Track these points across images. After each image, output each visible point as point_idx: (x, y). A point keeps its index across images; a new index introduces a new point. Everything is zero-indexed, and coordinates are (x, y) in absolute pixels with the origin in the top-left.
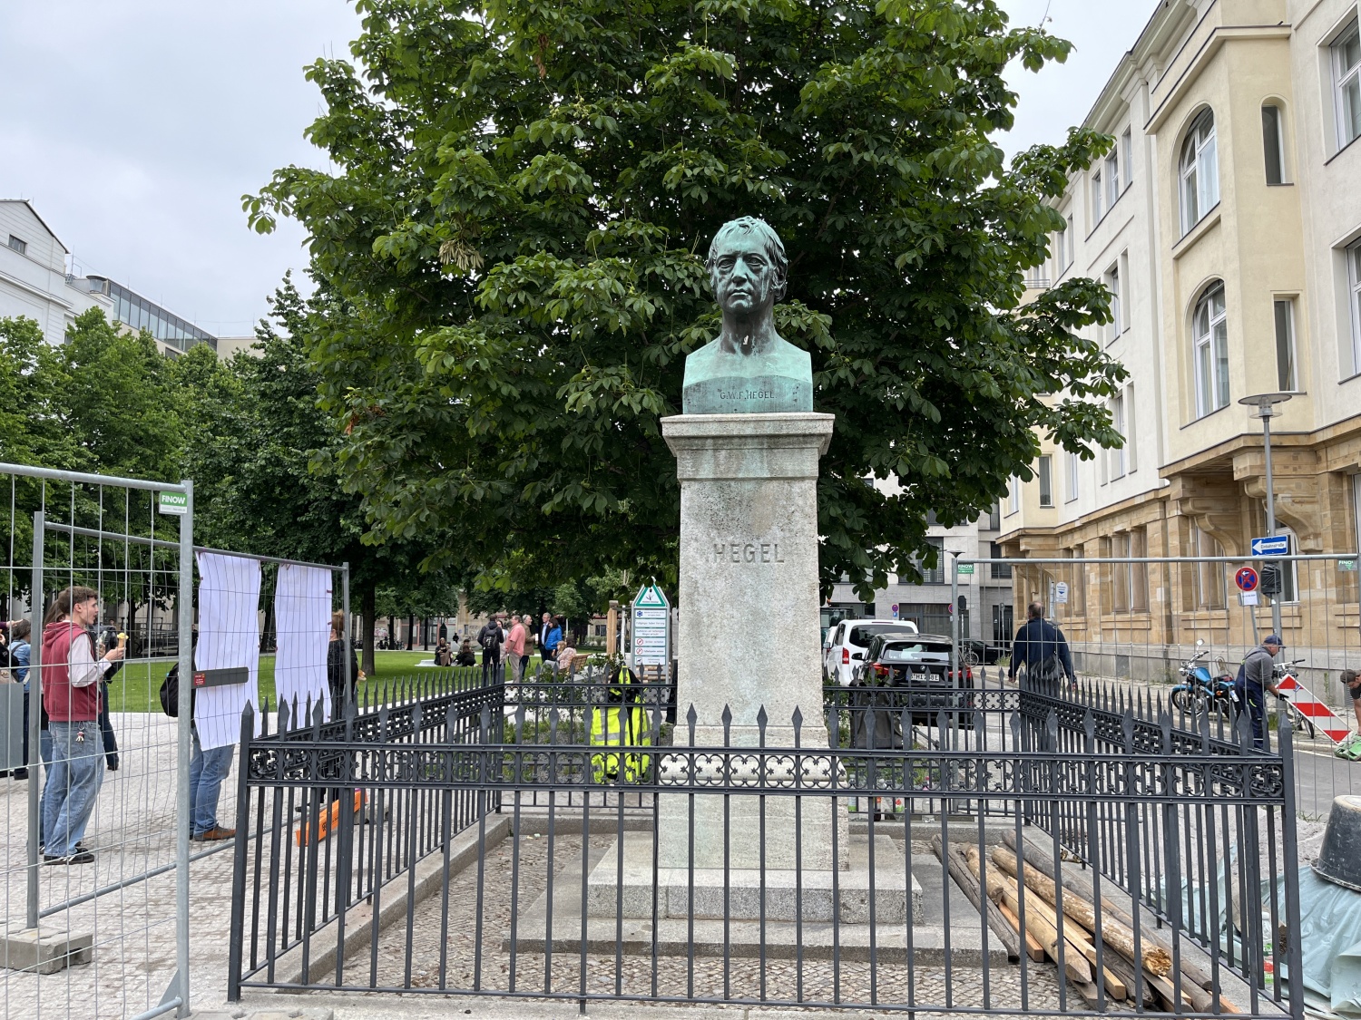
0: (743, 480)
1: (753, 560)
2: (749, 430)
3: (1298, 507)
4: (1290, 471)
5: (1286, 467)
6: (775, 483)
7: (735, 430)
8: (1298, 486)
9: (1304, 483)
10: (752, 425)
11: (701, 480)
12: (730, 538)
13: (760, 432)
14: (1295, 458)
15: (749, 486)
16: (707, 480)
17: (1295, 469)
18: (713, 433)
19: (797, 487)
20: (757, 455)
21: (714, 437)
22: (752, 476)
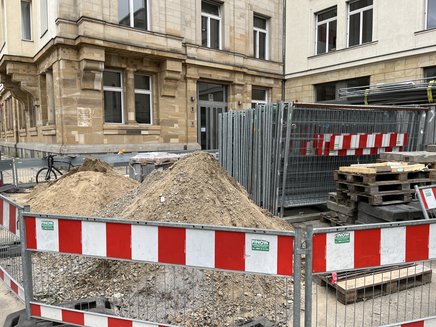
3: (30, 88)
4: (26, 73)
5: (24, 71)
8: (30, 79)
9: (32, 78)
14: (28, 68)
17: (28, 72)
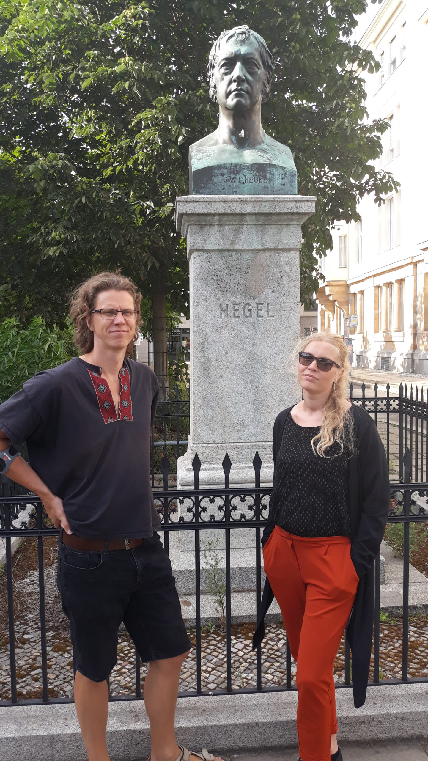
0: (243, 250)
1: (251, 316)
2: (249, 209)
6: (267, 254)
7: (238, 208)
10: (251, 205)
11: (208, 251)
12: (233, 299)
13: (257, 210)
15: (247, 256)
16: (214, 250)
18: (220, 211)
19: (284, 257)
20: (254, 231)
21: (220, 214)
22: (249, 247)
